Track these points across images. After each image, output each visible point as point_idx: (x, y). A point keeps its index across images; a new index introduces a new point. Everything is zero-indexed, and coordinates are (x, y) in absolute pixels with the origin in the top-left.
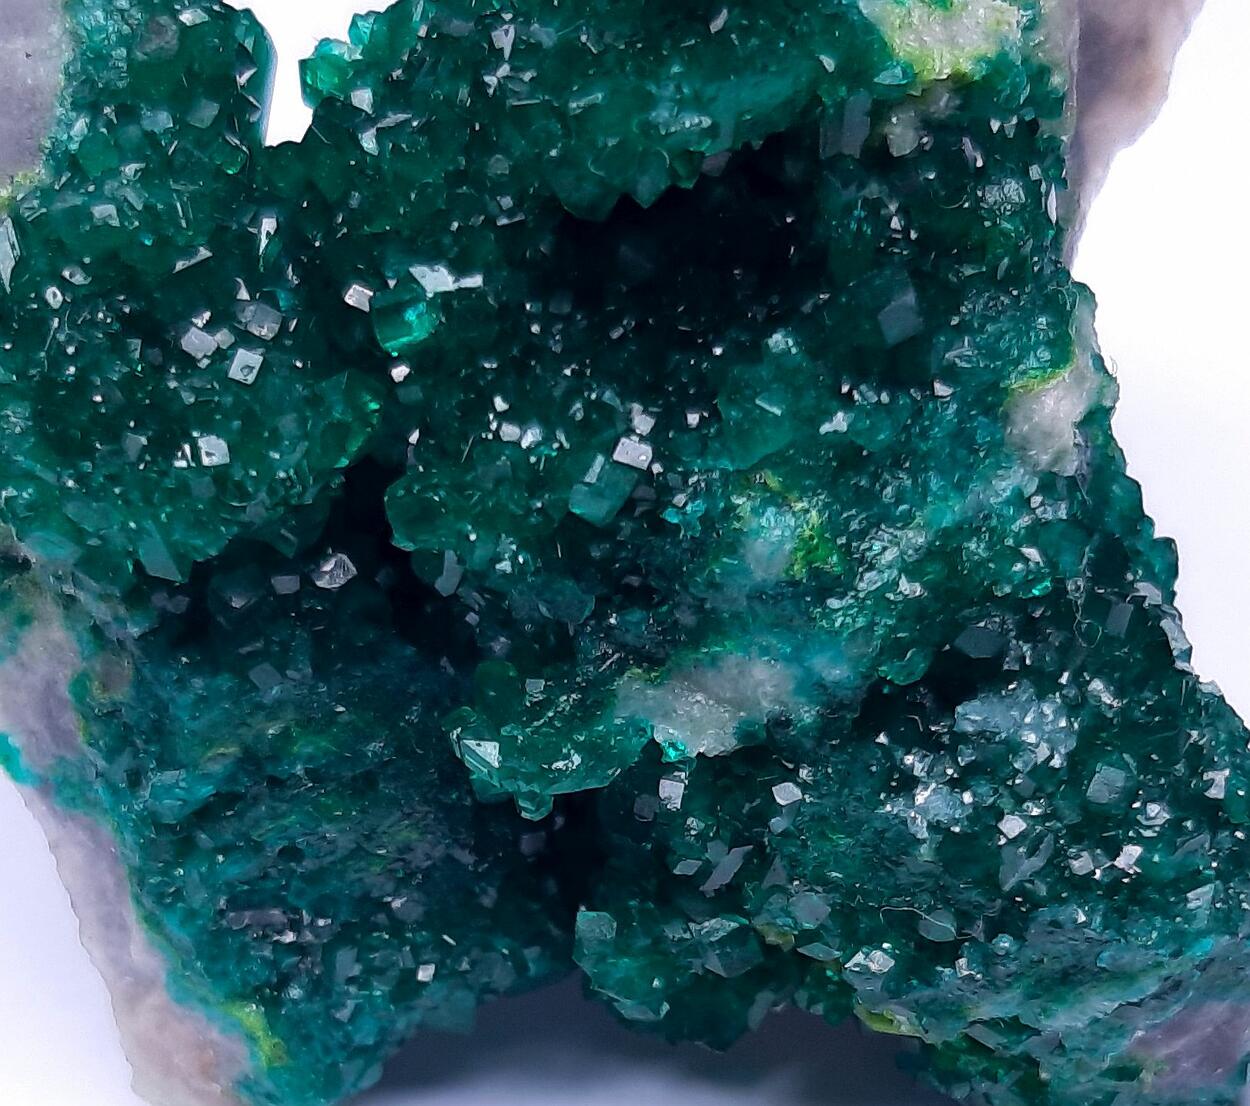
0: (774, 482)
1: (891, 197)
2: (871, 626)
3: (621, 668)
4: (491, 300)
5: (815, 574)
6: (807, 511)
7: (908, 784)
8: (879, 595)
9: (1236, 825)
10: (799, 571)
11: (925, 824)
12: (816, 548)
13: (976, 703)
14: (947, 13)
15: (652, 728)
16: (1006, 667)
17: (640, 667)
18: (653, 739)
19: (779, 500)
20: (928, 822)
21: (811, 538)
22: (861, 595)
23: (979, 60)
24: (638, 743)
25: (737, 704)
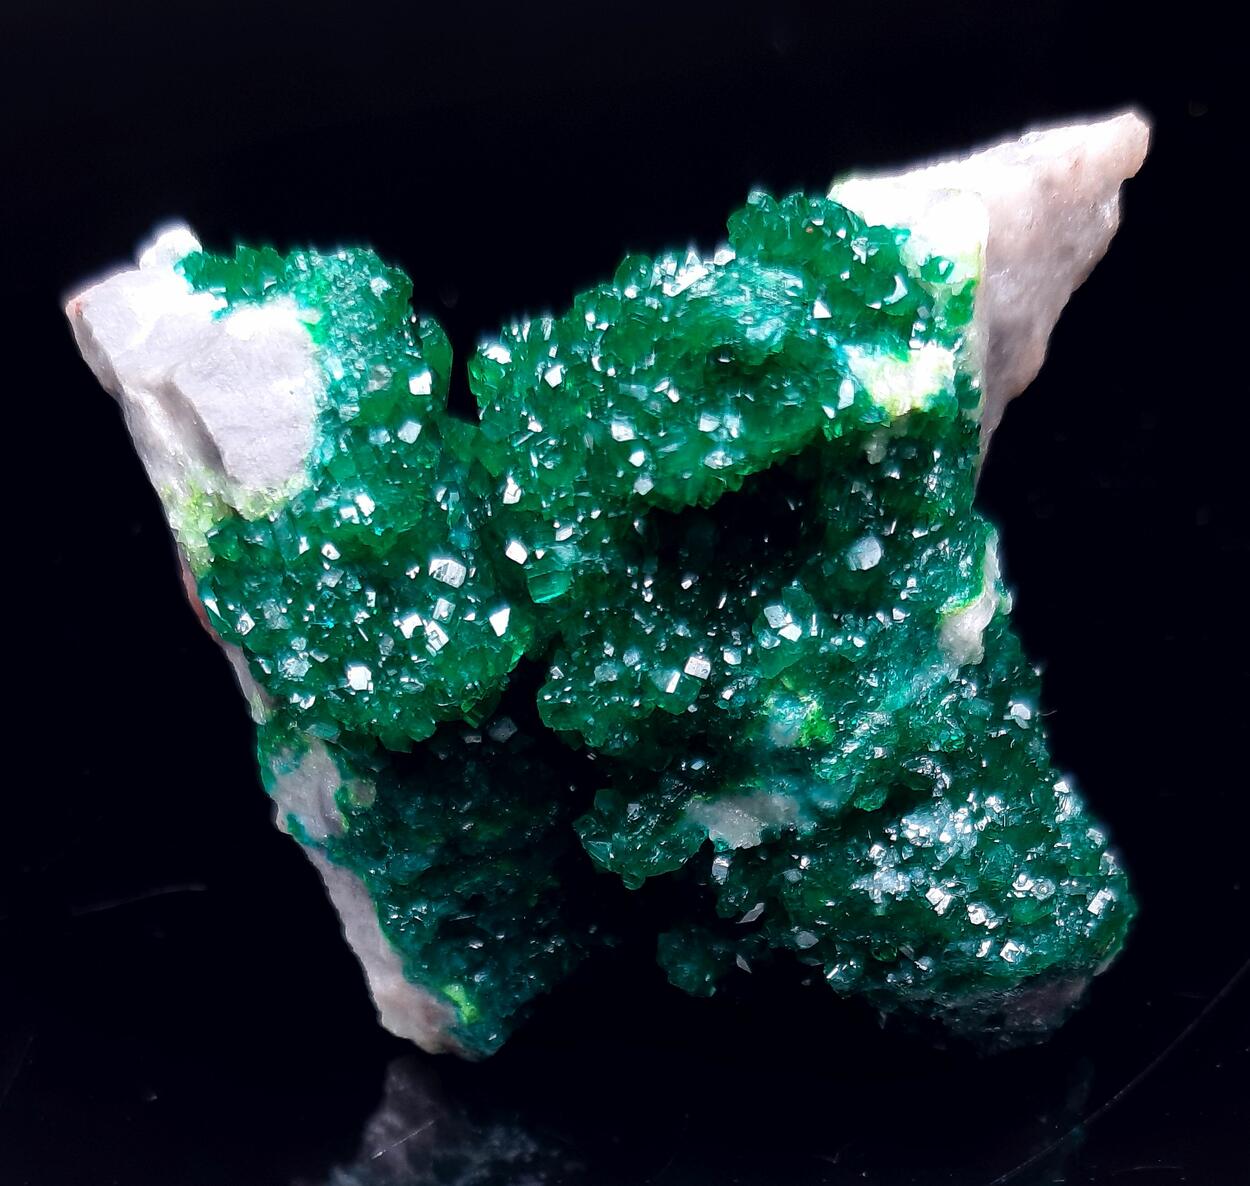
0: (789, 685)
1: (867, 490)
2: (850, 776)
3: (688, 795)
4: (604, 569)
5: (816, 743)
6: (811, 702)
7: (870, 868)
8: (854, 755)
9: (1073, 877)
10: (805, 741)
11: (880, 894)
12: (816, 727)
13: (915, 816)
14: (908, 365)
15: (708, 831)
16: (934, 795)
17: (701, 794)
18: (708, 839)
19: (792, 696)
20: (882, 892)
21: (813, 720)
22: (844, 756)
23: (928, 397)
24: (699, 841)
25: (762, 817)
